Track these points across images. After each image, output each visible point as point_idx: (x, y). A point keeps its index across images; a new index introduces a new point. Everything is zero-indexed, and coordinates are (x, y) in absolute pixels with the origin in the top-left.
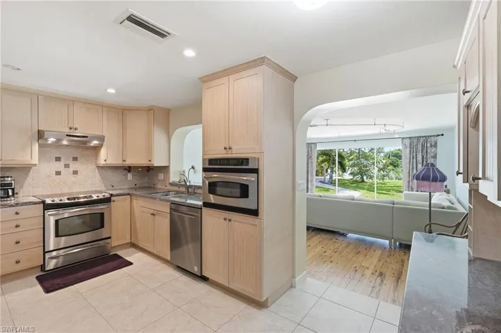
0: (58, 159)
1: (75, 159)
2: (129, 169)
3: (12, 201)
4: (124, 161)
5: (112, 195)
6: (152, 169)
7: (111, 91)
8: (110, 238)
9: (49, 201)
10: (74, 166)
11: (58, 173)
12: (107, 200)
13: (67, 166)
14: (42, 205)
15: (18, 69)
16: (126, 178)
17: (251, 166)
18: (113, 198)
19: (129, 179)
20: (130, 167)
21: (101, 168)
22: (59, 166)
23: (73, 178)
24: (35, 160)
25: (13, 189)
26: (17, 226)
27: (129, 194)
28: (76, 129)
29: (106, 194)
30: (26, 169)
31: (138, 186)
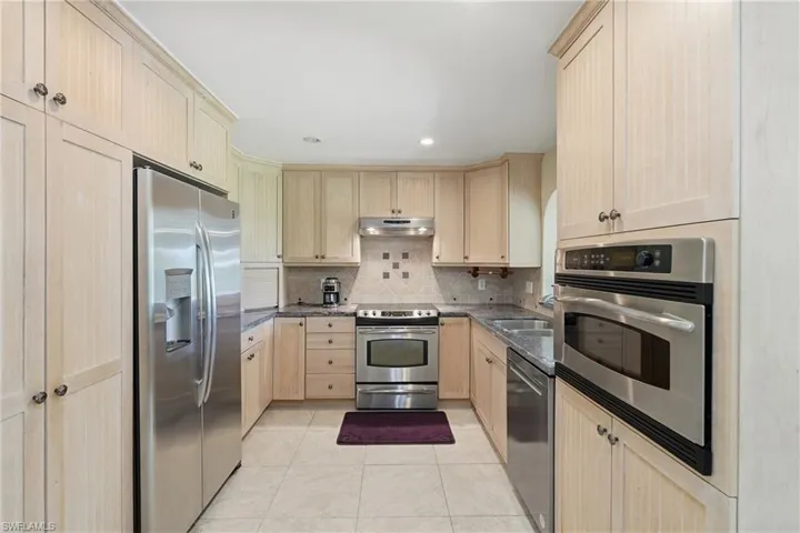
0: (386, 256)
1: (405, 256)
2: (475, 272)
3: (335, 308)
4: (466, 258)
5: (439, 314)
6: (512, 273)
7: (427, 142)
8: (436, 383)
9: (361, 314)
10: (405, 266)
11: (386, 276)
12: (432, 322)
13: (396, 266)
14: (354, 318)
15: (318, 140)
16: (476, 287)
17: (676, 275)
18: (441, 319)
19: (480, 288)
20: (476, 269)
21: (440, 269)
22: (387, 266)
23: (402, 283)
24: (357, 258)
25: (337, 294)
26: (330, 342)
27: (466, 315)
28: (400, 212)
29: (431, 311)
30: (353, 269)
31: (495, 301)
